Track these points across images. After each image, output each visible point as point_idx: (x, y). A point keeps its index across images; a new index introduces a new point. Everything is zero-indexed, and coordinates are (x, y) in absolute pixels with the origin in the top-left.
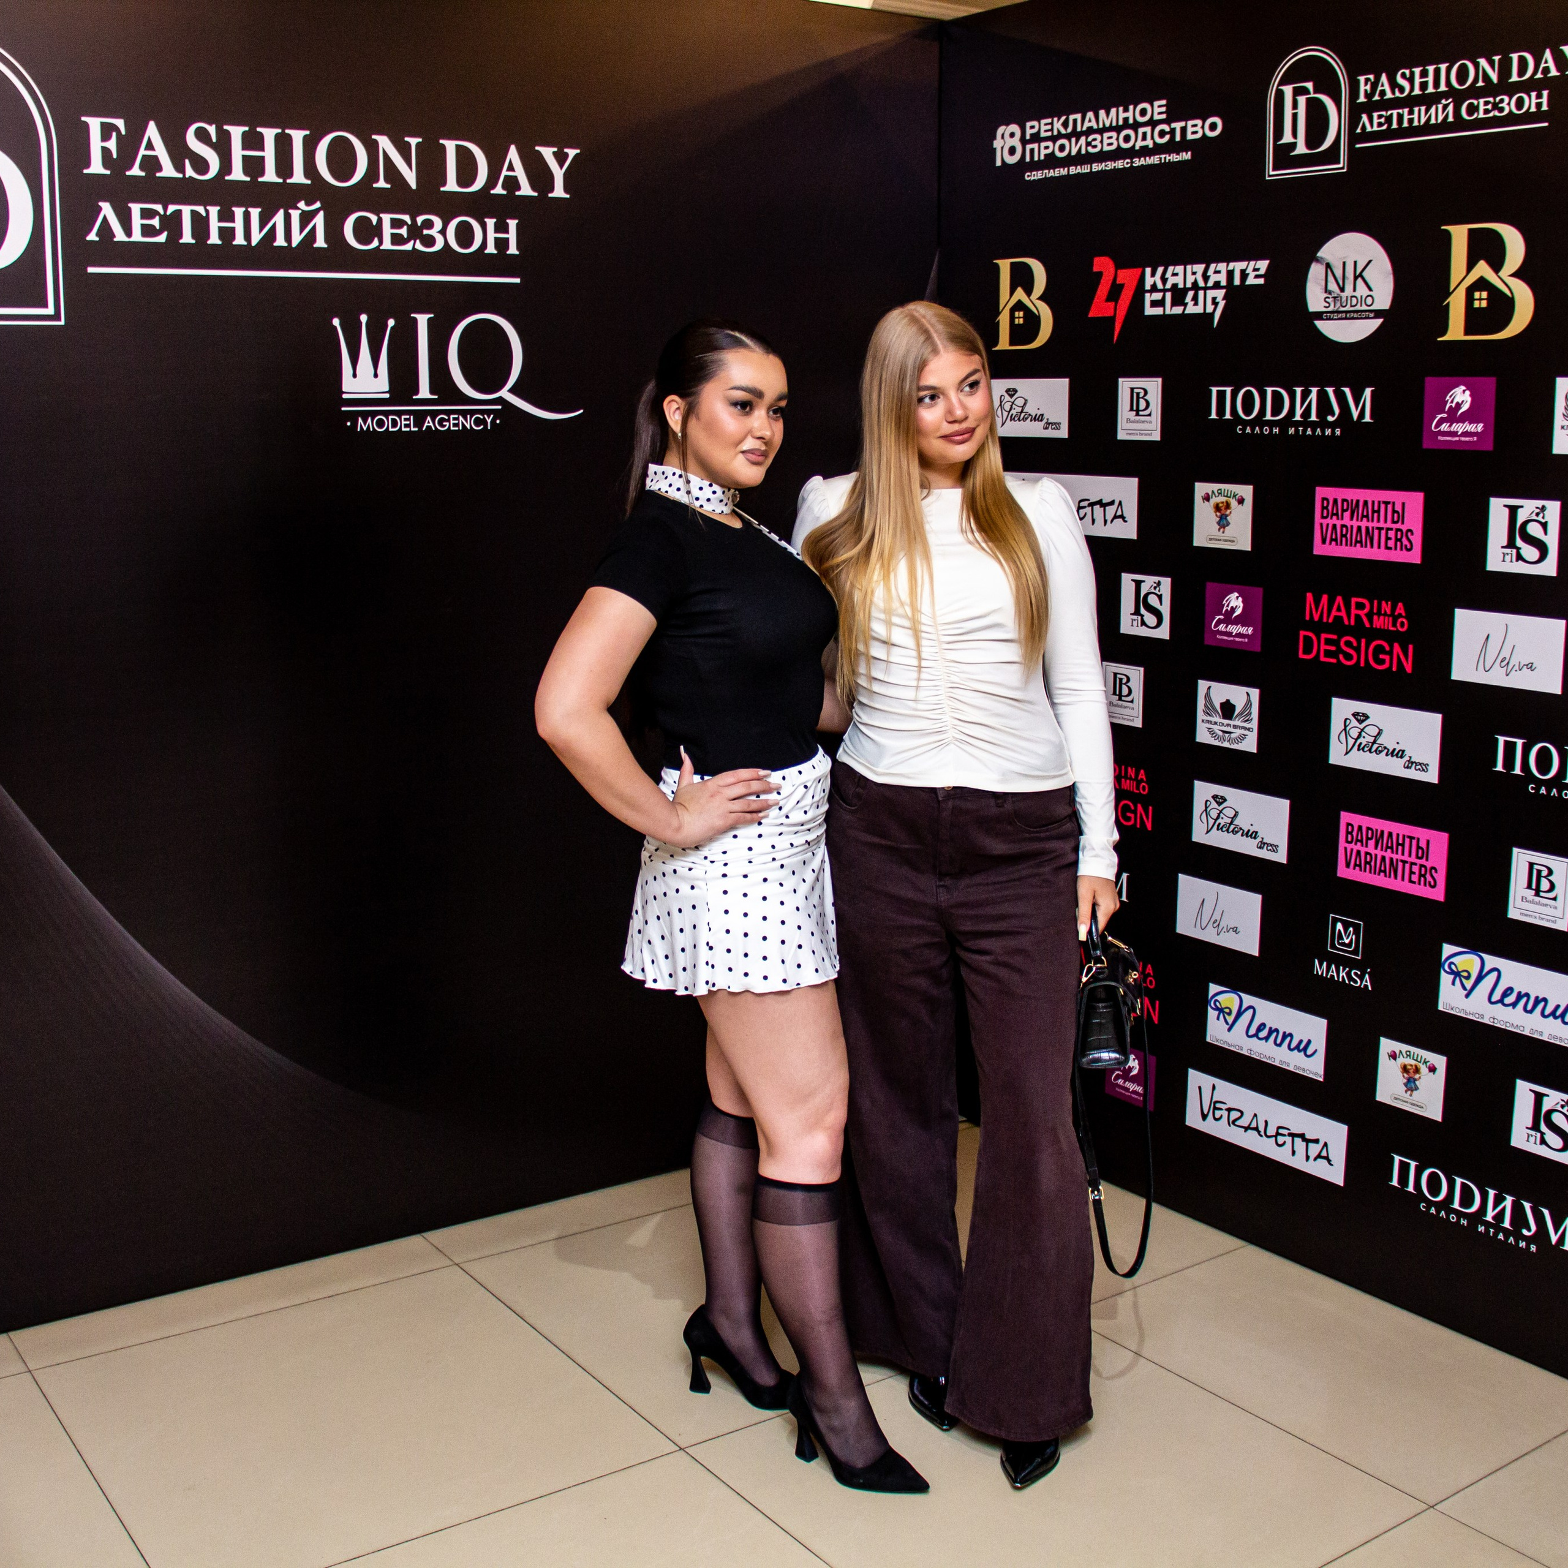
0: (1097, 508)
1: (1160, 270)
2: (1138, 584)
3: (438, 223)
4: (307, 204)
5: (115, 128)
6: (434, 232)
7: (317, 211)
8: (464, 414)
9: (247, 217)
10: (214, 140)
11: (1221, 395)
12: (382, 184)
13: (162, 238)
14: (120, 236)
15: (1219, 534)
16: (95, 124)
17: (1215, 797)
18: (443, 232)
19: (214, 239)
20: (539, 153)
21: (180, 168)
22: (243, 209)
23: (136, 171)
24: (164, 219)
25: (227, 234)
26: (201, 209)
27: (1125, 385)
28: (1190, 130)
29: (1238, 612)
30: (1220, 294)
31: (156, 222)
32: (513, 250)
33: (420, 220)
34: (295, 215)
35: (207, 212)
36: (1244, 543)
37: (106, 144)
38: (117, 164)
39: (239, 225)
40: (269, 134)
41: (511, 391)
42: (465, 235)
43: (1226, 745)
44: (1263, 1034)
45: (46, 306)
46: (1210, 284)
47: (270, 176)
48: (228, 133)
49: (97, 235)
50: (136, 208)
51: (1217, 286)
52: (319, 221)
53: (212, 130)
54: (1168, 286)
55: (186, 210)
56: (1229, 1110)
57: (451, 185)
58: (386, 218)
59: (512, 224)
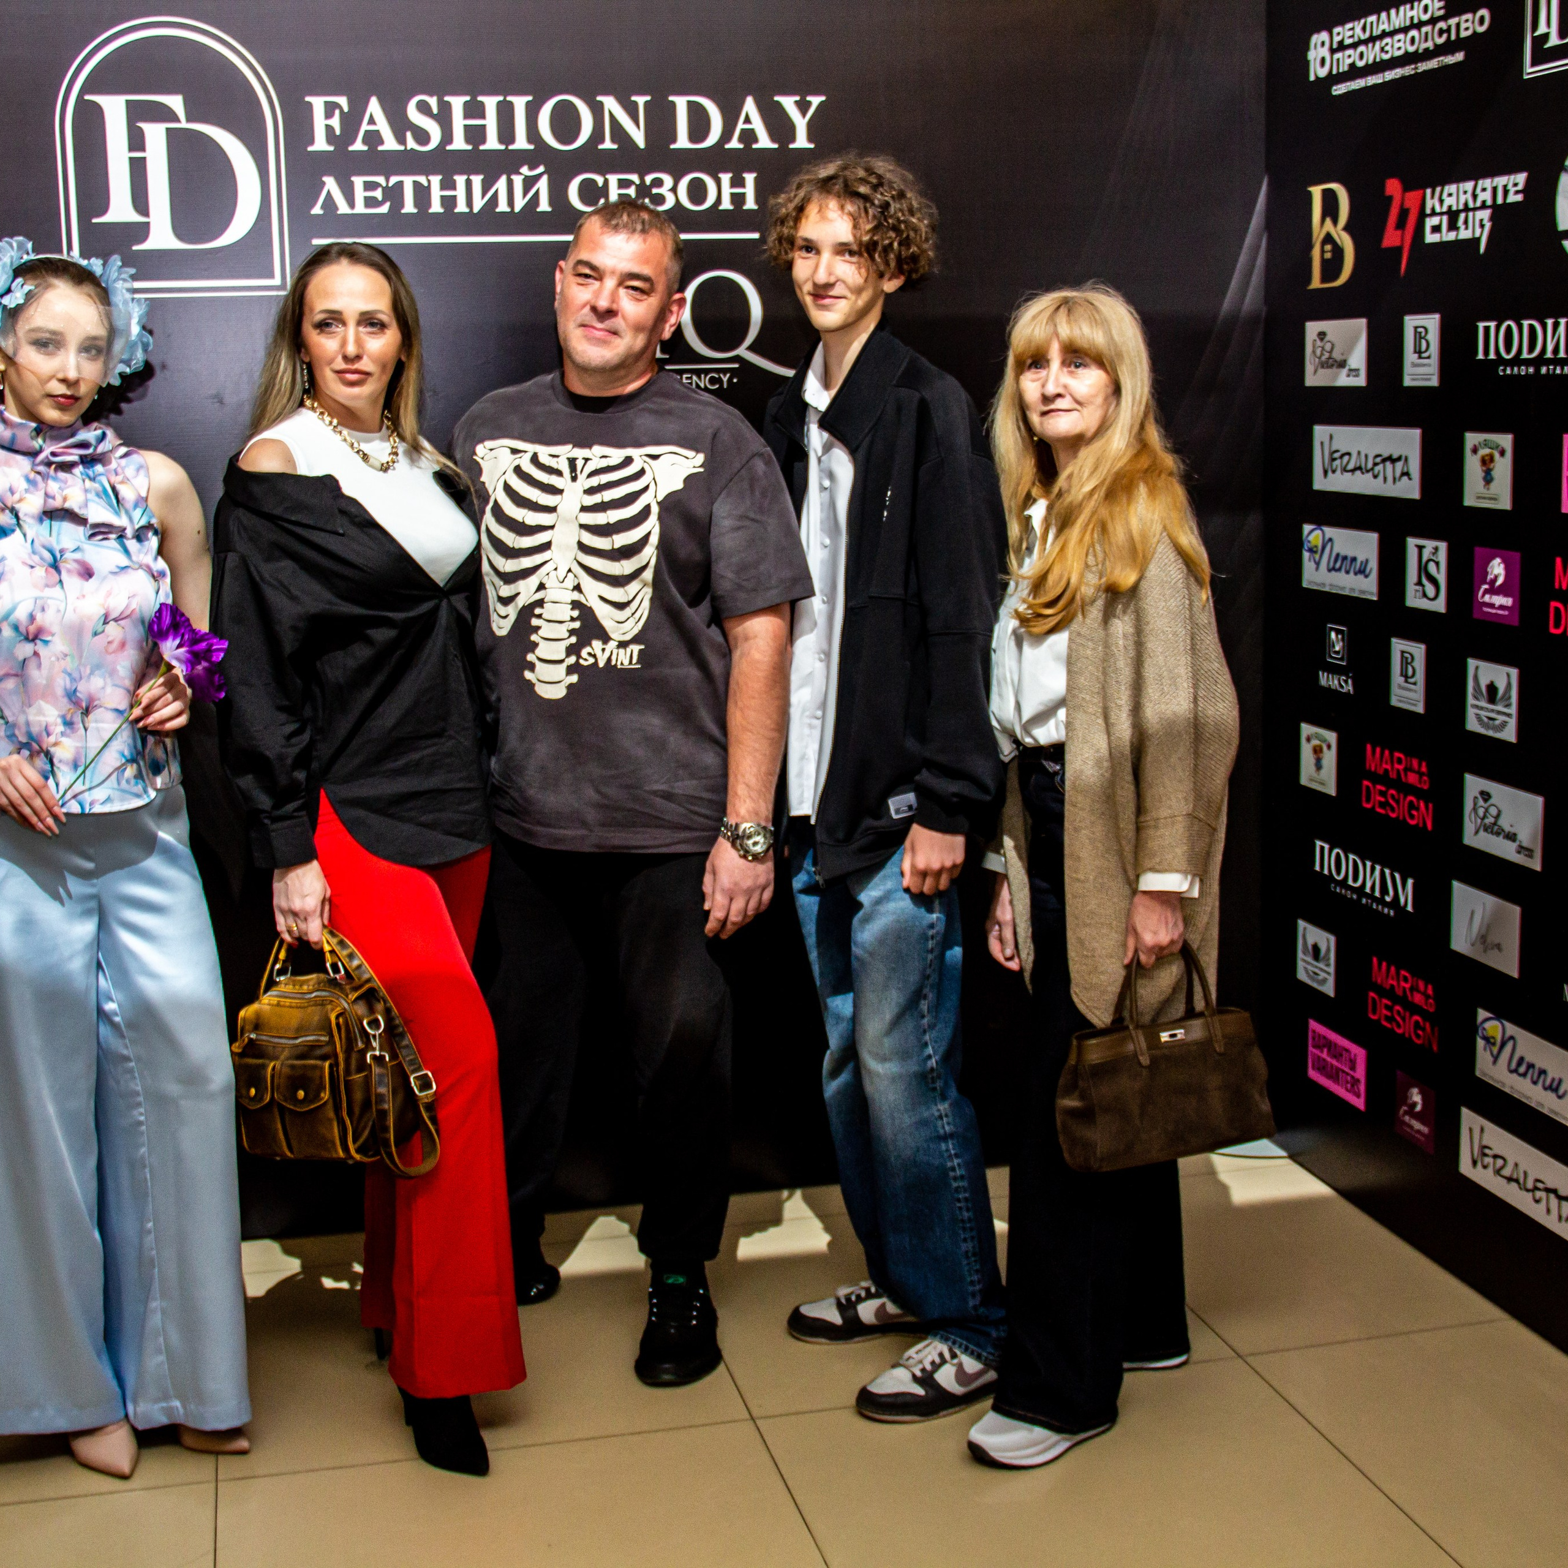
0: (1388, 464)
1: (1438, 189)
2: (1420, 548)
3: (668, 181)
4: (531, 168)
5: (337, 106)
6: (664, 190)
7: (540, 176)
8: (698, 373)
9: (469, 183)
10: (435, 111)
11: (1487, 329)
12: (608, 144)
13: (385, 209)
14: (343, 208)
15: (1485, 491)
16: (318, 103)
17: (1482, 793)
18: (674, 190)
19: (436, 207)
20: (778, 103)
21: (401, 140)
22: (465, 177)
23: (358, 146)
24: (386, 191)
25: (449, 202)
26: (422, 180)
27: (1411, 322)
28: (1463, 26)
29: (1500, 581)
30: (1485, 214)
31: (378, 194)
32: (750, 204)
33: (648, 179)
34: (518, 181)
35: (429, 181)
36: (1505, 503)
37: (329, 122)
38: (340, 140)
39: (460, 193)
40: (491, 103)
41: (750, 348)
42: (697, 191)
43: (1490, 733)
44: (1522, 1069)
45: (271, 276)
46: (1478, 204)
47: (492, 143)
48: (449, 104)
49: (322, 207)
50: (358, 181)
51: (1484, 206)
52: (543, 185)
53: (433, 102)
54: (1445, 209)
55: (408, 181)
56: (1495, 1157)
57: (683, 141)
58: (613, 179)
59: (750, 178)
